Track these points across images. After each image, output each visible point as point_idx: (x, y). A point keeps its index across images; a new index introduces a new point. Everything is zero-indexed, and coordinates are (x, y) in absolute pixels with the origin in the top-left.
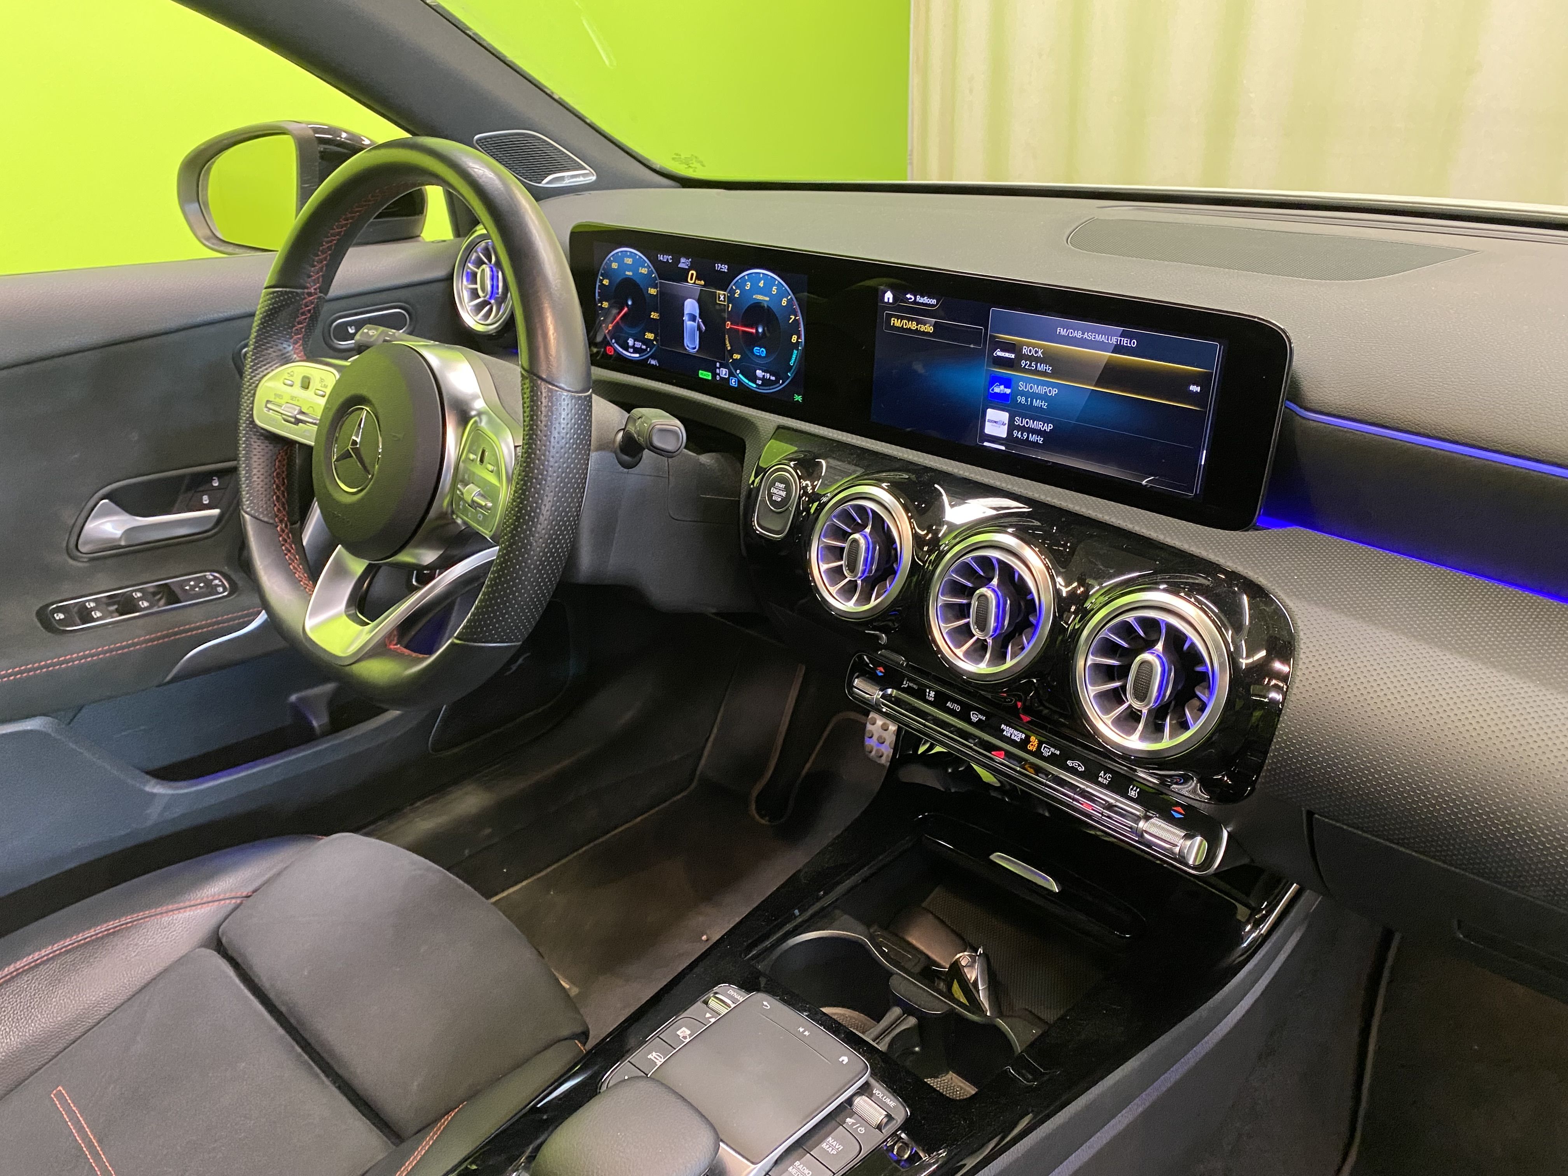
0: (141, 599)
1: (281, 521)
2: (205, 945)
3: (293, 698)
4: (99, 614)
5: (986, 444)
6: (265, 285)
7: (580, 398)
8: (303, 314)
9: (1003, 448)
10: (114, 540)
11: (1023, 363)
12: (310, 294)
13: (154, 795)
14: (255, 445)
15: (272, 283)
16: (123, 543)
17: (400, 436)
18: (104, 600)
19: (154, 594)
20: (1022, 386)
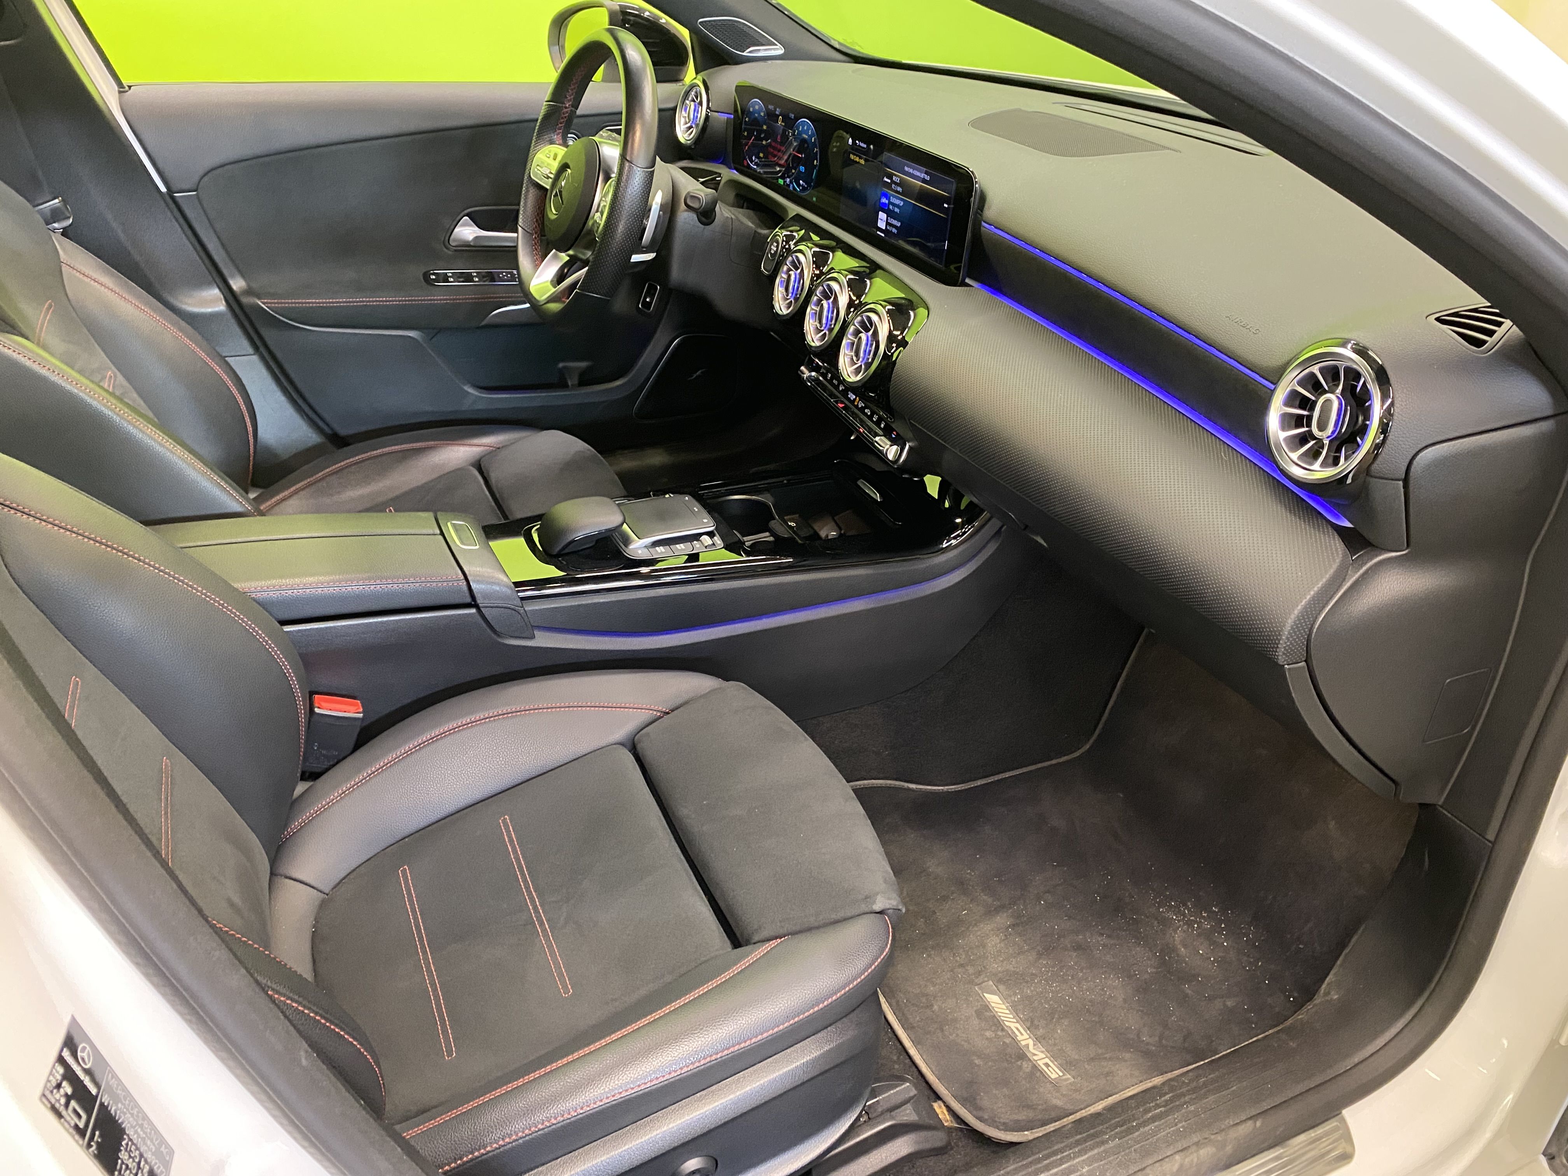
0: (476, 276)
1: (536, 233)
2: (473, 465)
3: (561, 365)
4: (452, 280)
5: (878, 232)
6: (546, 99)
7: (647, 172)
8: (562, 118)
9: (883, 235)
10: (468, 242)
11: (893, 185)
12: (566, 108)
13: (468, 393)
14: (531, 191)
15: (549, 99)
16: (472, 244)
17: (576, 185)
18: (458, 275)
19: (484, 277)
20: (893, 200)
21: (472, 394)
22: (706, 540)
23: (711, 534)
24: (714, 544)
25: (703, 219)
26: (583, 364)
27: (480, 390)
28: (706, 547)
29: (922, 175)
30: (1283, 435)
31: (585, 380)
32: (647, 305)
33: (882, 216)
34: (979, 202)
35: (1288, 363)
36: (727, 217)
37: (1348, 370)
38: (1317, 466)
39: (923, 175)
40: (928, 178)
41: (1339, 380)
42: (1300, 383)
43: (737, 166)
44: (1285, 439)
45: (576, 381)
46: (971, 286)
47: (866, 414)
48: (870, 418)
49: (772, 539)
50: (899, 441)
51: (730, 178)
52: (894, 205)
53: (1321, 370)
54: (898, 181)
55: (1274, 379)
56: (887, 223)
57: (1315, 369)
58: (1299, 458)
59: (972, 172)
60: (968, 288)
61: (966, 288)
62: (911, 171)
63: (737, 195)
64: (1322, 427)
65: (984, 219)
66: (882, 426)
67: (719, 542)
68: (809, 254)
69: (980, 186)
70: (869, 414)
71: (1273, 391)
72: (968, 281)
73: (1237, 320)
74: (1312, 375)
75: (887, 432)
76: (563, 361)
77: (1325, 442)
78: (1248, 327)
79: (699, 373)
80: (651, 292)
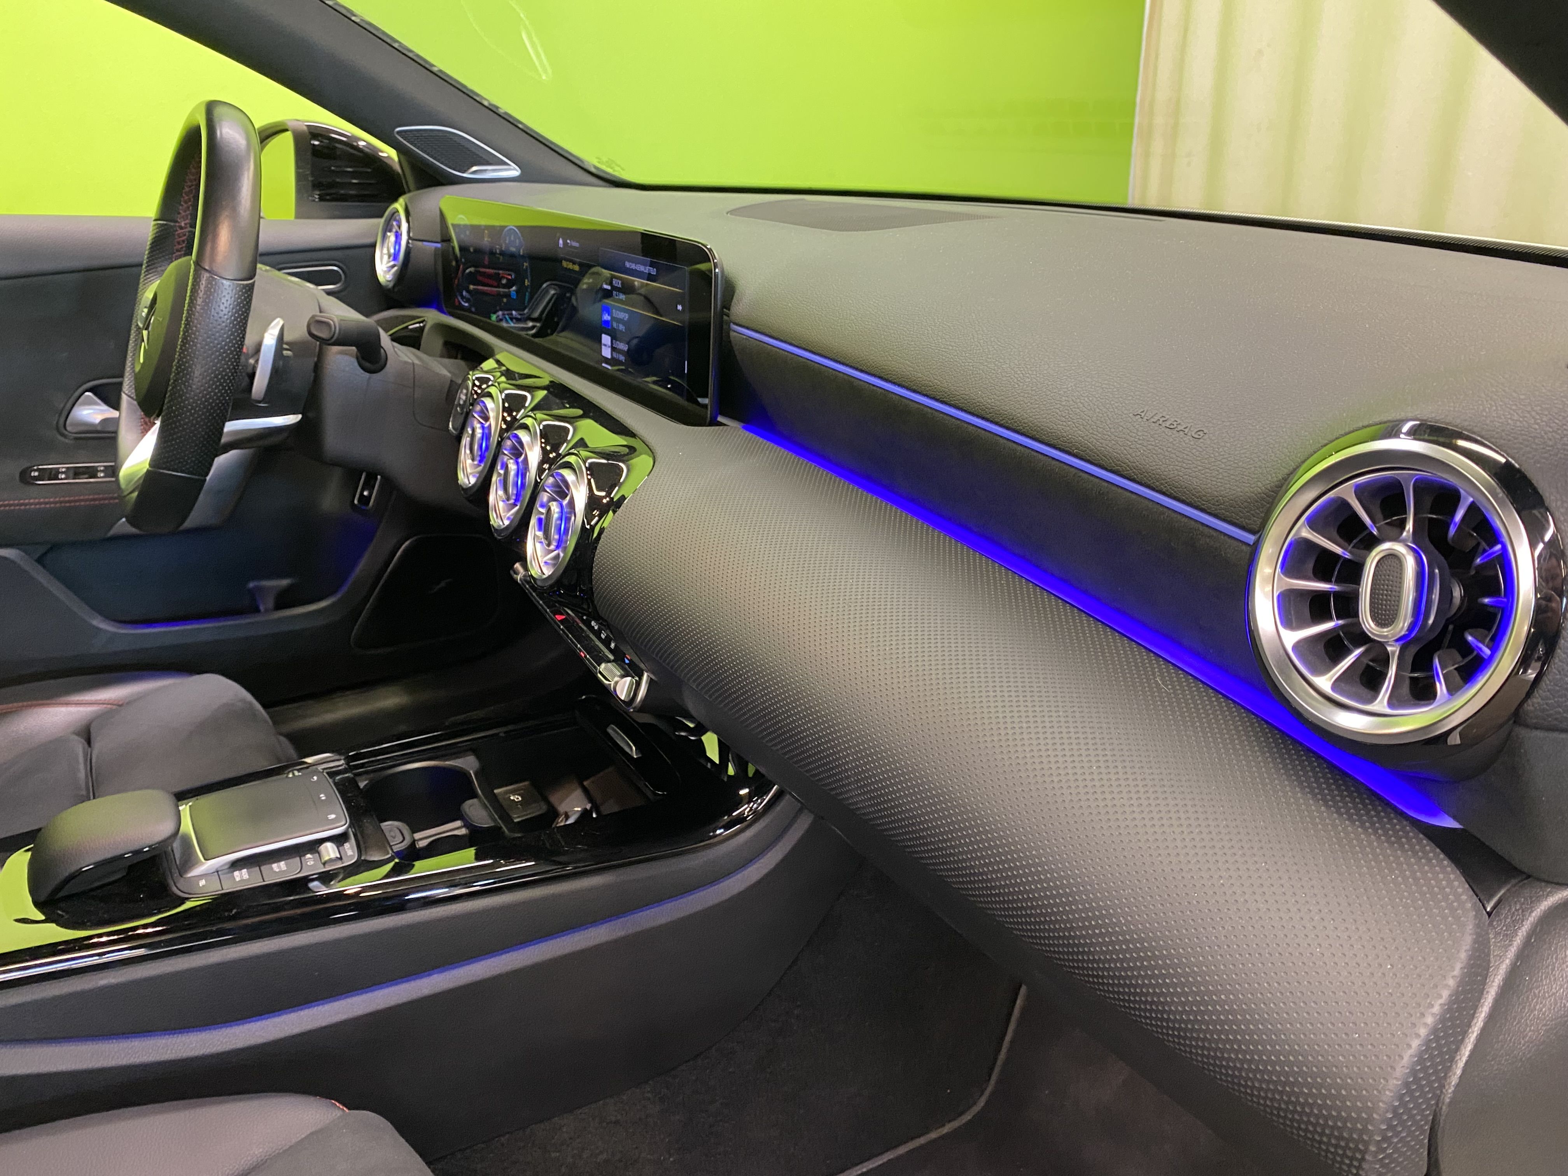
2: (78, 732)
3: (245, 586)
4: (64, 476)
5: (603, 365)
9: (609, 367)
20: (616, 314)
21: (106, 631)
22: (329, 851)
23: (339, 840)
24: (341, 858)
25: (367, 365)
26: (285, 582)
27: (118, 625)
28: (324, 864)
29: (646, 269)
30: (1291, 638)
31: (284, 600)
32: (364, 500)
33: (606, 339)
34: (723, 296)
35: (1280, 486)
36: (406, 363)
37: (1423, 487)
38: (1381, 703)
39: (648, 268)
40: (654, 272)
41: (1404, 510)
42: (1312, 523)
43: (450, 310)
44: (1296, 647)
45: (271, 603)
46: (725, 425)
47: (591, 628)
48: (597, 634)
49: (463, 831)
50: (632, 670)
51: (437, 322)
52: (619, 321)
53: (1359, 491)
54: (620, 286)
55: (1255, 523)
56: (613, 349)
57: (1347, 492)
58: (1334, 687)
59: (710, 250)
60: (721, 427)
61: (717, 427)
62: (633, 266)
63: (446, 344)
64: (1384, 617)
65: (733, 318)
66: (613, 645)
67: (350, 853)
68: (500, 397)
69: (722, 271)
70: (596, 628)
71: (1254, 550)
72: (720, 419)
73: (1156, 418)
74: (1343, 505)
75: (619, 659)
76: (253, 578)
77: (1389, 649)
78: (1180, 428)
79: (443, 584)
80: (369, 485)
